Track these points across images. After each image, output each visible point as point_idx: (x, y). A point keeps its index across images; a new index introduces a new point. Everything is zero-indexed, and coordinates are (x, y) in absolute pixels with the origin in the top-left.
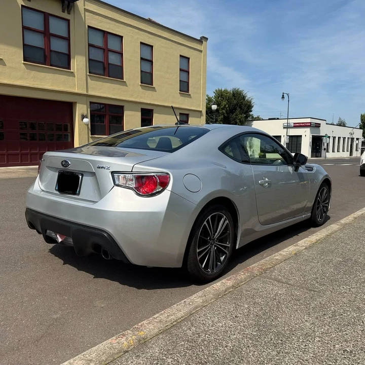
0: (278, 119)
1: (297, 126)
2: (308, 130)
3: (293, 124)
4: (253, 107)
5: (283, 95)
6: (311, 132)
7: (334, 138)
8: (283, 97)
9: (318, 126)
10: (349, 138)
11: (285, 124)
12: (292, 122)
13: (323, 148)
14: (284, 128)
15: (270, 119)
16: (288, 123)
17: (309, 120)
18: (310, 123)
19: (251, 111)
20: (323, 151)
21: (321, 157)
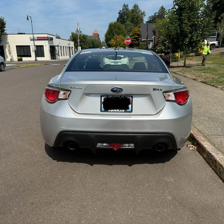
0: (24, 34)
1: (39, 39)
2: (47, 42)
3: (36, 38)
4: (5, 24)
5: (28, 17)
6: (49, 44)
7: (61, 47)
8: (28, 19)
9: (52, 39)
10: (68, 47)
11: (31, 38)
12: (36, 36)
13: (56, 53)
14: (31, 40)
15: (19, 34)
16: (33, 37)
17: (46, 36)
18: (48, 37)
19: (5, 27)
20: (56, 55)
21: (56, 59)
